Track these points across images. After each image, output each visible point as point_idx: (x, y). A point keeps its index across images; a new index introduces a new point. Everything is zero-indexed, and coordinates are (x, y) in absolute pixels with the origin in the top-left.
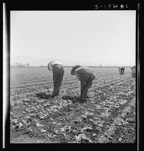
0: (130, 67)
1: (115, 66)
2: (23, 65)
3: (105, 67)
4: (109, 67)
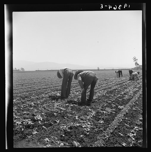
0: (128, 69)
1: (113, 69)
2: (17, 69)
3: (103, 70)
4: (107, 70)
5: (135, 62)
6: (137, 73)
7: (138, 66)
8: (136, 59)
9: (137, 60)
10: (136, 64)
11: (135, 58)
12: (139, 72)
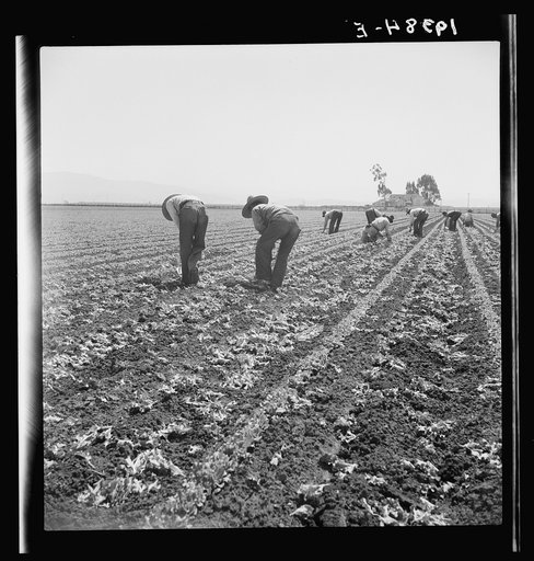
5: (378, 182)
6: (386, 219)
7: (388, 196)
8: (382, 172)
9: (385, 175)
10: (383, 189)
11: (377, 170)
12: (392, 217)
